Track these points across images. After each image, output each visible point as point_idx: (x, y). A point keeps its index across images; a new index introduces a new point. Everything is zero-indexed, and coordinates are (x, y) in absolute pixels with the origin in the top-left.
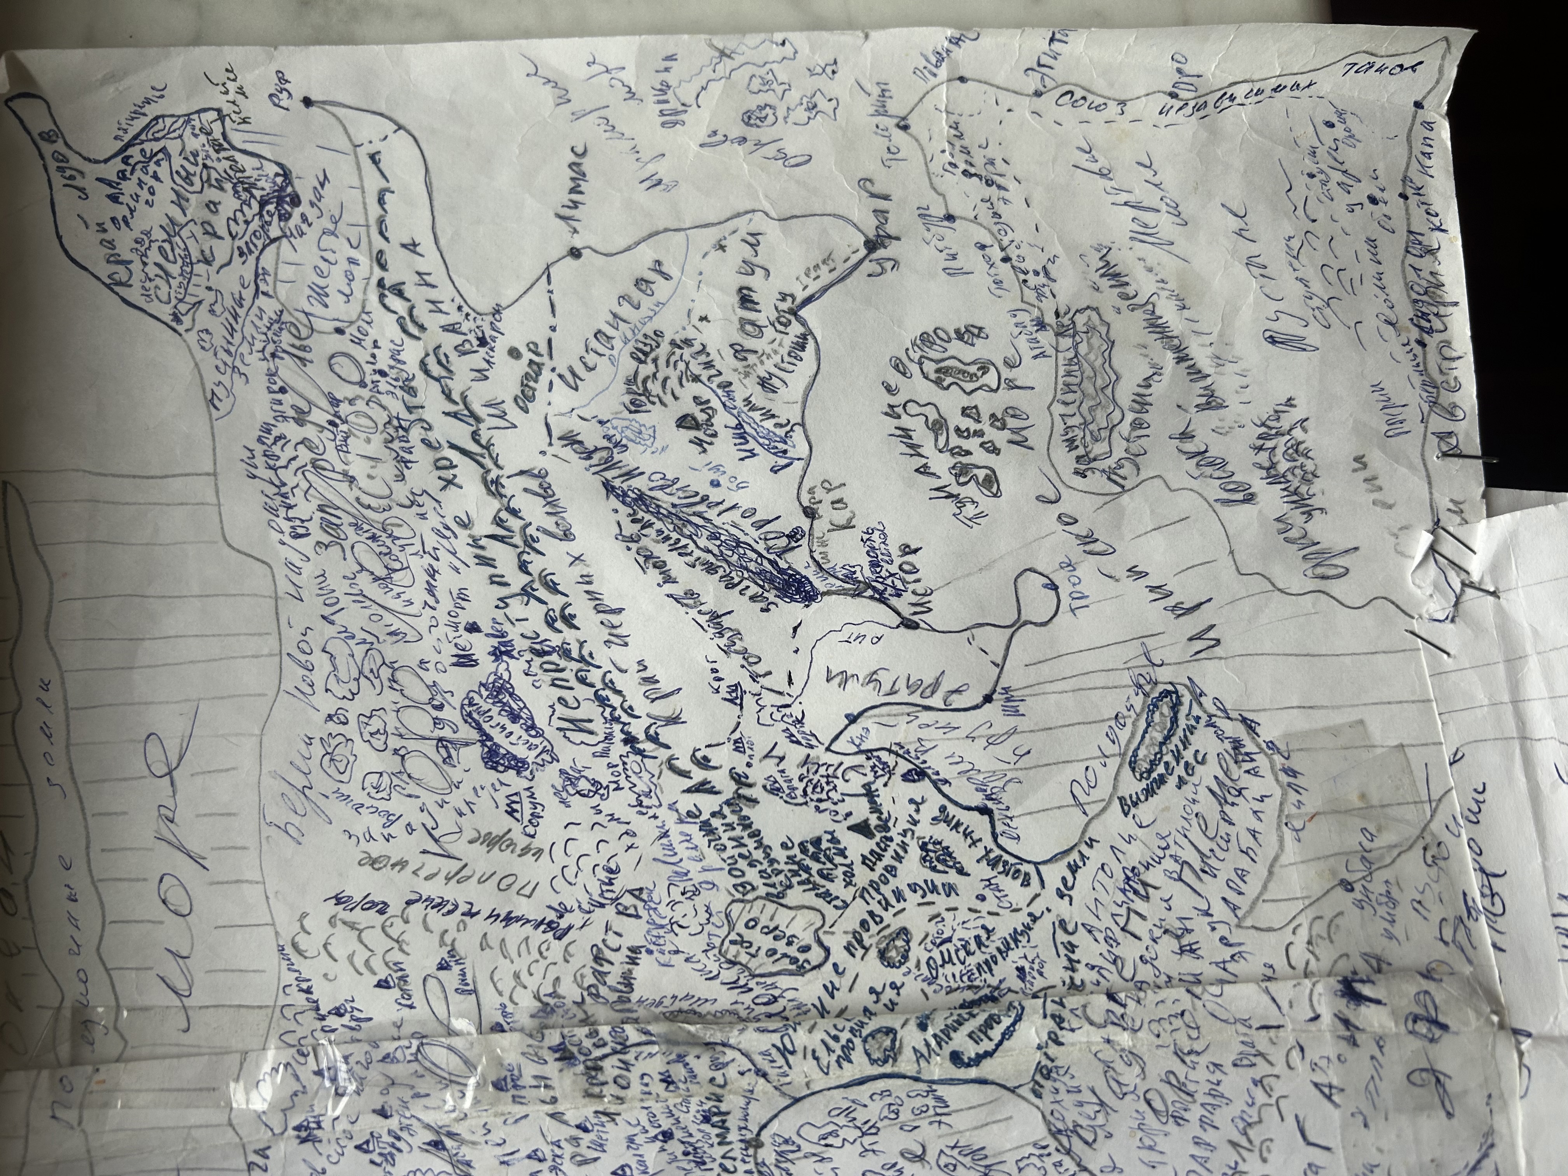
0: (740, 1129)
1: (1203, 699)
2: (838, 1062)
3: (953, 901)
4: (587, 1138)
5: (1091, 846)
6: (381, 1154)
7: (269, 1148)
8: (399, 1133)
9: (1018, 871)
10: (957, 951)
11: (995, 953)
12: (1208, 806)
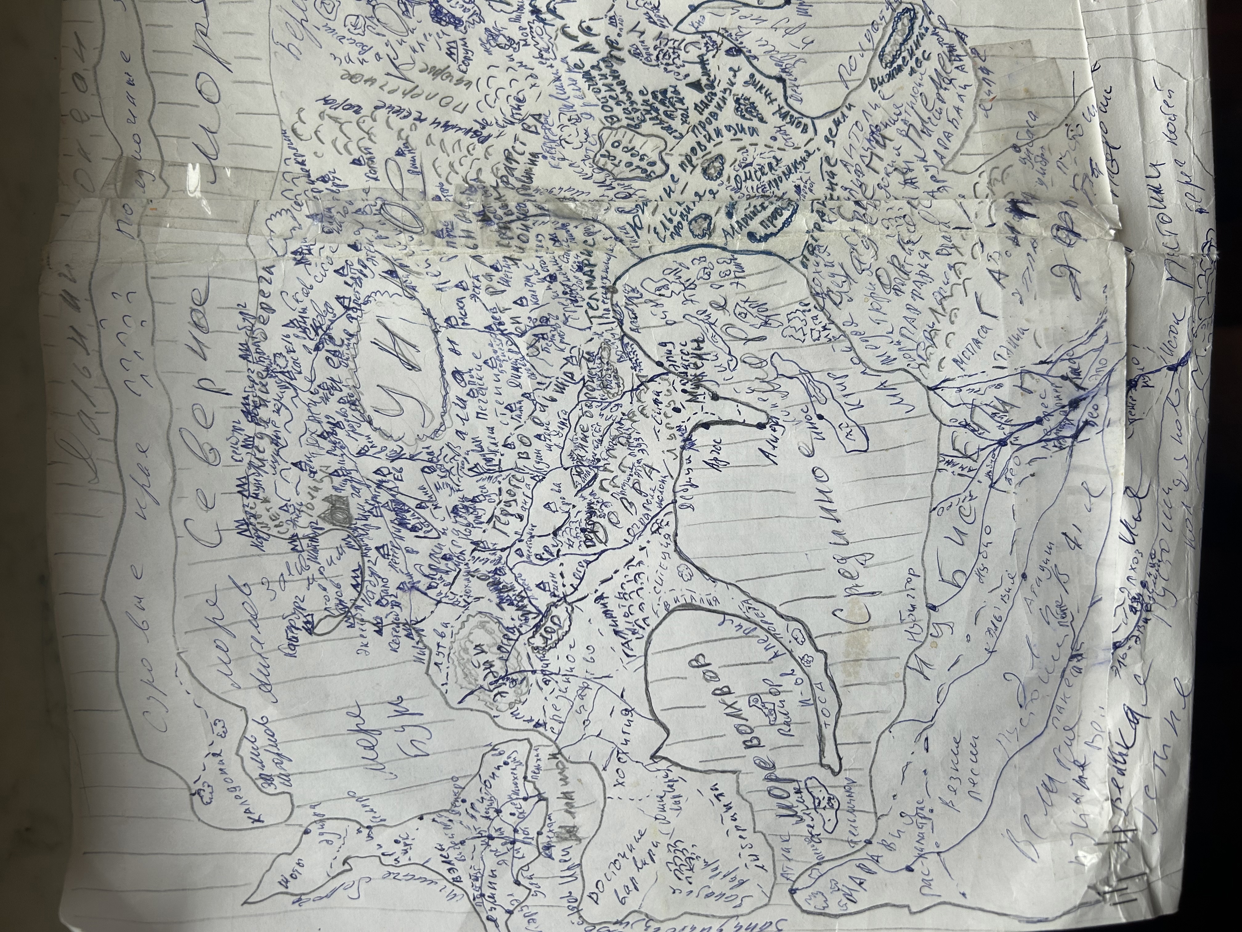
0: (603, 278)
1: (931, 16)
2: (671, 235)
3: (755, 139)
4: (497, 275)
5: (850, 109)
6: (352, 278)
7: (273, 266)
8: (366, 263)
9: (800, 123)
10: (756, 172)
11: (781, 174)
12: (929, 89)
